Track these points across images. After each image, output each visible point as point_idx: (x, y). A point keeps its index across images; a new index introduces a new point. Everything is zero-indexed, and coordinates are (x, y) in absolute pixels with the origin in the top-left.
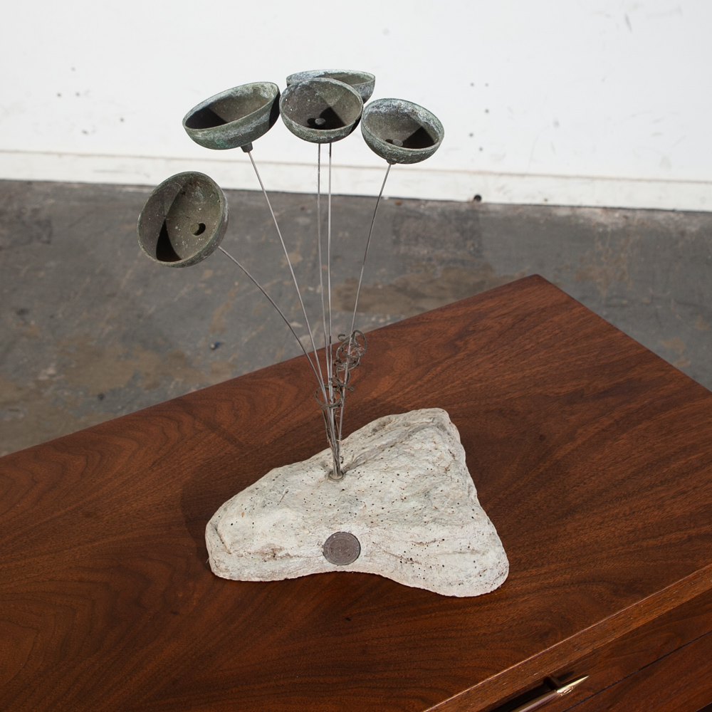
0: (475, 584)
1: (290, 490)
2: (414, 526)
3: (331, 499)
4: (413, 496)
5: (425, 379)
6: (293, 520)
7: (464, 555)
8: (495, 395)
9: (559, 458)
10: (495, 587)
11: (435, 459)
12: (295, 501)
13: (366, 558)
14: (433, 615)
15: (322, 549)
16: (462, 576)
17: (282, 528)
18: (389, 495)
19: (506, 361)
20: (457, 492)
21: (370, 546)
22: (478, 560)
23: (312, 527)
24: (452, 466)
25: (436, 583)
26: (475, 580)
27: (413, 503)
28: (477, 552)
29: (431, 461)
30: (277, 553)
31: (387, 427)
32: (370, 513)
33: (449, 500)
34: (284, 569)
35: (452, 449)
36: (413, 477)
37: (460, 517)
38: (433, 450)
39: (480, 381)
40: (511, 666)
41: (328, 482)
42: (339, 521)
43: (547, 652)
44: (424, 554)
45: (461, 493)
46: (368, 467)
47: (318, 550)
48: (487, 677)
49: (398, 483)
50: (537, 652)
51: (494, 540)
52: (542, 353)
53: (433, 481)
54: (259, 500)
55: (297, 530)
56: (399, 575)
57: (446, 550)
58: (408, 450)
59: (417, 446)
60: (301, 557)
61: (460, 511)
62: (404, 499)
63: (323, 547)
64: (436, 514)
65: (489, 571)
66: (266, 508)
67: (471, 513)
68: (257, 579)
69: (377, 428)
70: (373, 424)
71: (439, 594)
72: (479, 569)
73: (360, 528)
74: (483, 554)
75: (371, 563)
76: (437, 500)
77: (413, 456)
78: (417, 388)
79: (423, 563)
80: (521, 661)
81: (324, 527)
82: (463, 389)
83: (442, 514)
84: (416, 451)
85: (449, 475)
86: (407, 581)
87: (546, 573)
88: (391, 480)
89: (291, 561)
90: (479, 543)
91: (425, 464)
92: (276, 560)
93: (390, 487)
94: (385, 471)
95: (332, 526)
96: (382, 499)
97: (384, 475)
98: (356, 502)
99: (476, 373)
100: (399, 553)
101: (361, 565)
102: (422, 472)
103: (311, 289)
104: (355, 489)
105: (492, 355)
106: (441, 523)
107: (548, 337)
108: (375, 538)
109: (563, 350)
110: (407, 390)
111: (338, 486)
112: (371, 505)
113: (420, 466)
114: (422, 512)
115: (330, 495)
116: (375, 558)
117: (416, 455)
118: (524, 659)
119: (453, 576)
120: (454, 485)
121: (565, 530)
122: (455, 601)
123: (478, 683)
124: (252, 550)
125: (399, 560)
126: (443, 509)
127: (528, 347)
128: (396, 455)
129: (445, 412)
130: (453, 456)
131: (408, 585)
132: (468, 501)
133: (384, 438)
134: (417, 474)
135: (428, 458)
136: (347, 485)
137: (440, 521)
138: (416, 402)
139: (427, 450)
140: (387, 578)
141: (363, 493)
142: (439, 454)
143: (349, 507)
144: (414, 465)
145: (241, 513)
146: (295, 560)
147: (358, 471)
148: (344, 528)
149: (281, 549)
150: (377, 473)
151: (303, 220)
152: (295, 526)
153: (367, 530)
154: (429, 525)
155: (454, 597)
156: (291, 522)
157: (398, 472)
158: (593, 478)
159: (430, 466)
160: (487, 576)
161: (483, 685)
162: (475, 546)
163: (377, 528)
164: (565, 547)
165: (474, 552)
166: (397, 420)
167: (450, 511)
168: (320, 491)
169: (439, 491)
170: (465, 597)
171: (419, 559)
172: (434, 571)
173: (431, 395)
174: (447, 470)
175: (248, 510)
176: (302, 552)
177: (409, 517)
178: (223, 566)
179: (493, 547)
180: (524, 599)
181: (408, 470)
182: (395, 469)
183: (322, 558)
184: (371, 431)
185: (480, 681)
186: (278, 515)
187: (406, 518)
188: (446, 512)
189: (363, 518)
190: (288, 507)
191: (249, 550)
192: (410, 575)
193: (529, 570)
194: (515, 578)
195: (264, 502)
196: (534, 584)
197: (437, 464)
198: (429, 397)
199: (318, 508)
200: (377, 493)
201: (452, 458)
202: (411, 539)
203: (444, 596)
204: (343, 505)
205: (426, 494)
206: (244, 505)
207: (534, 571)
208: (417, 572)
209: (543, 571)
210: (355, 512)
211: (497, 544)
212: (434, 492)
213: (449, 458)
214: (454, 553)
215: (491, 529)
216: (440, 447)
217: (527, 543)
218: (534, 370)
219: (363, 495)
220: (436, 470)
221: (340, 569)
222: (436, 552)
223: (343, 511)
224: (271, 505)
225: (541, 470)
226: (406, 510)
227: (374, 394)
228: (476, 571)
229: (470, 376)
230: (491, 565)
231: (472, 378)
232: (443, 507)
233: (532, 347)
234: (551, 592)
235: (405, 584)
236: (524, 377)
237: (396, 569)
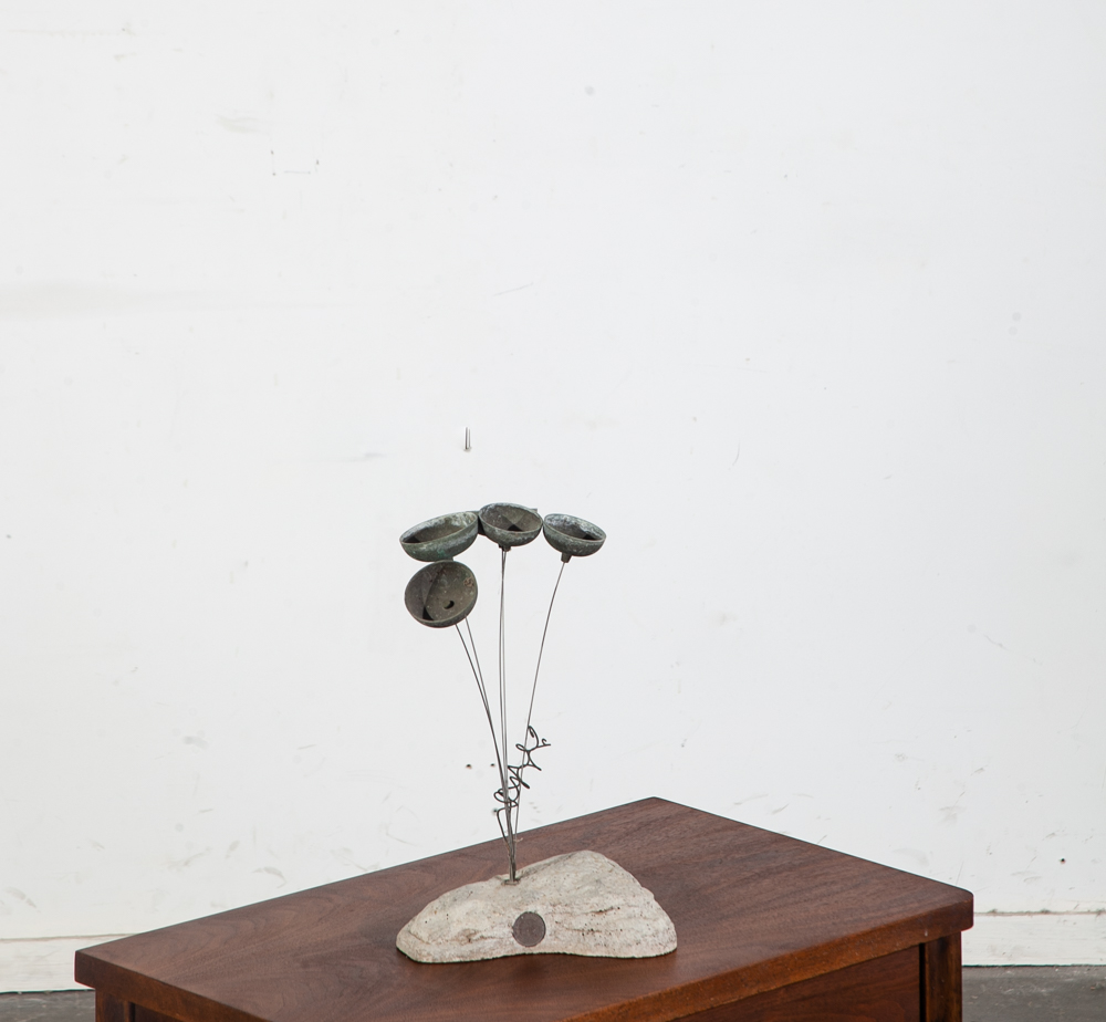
3: (513, 893)
6: (484, 908)
7: (638, 920)
10: (668, 950)
12: (481, 896)
13: (551, 939)
15: (512, 930)
16: (639, 937)
17: (475, 915)
18: (564, 887)
21: (553, 925)
22: (651, 923)
23: (502, 911)
25: (617, 947)
26: (651, 938)
27: (588, 887)
28: (649, 919)
30: (472, 937)
34: (480, 950)
36: (583, 875)
41: (506, 886)
42: (524, 905)
44: (603, 922)
47: (508, 931)
49: (569, 880)
53: (601, 876)
55: (488, 914)
56: (581, 947)
57: (622, 916)
58: (572, 863)
59: (579, 861)
60: (494, 937)
61: (630, 888)
62: (578, 889)
63: (513, 928)
64: (609, 890)
65: (661, 934)
66: (457, 901)
67: (639, 890)
68: (457, 960)
72: (653, 930)
73: (545, 907)
74: (654, 920)
76: (608, 883)
77: (578, 865)
79: (603, 931)
81: (512, 909)
83: (615, 890)
86: (590, 950)
88: (563, 879)
89: (486, 942)
90: (649, 913)
92: (472, 942)
94: (556, 874)
95: (520, 908)
96: (558, 890)
97: (555, 876)
100: (580, 927)
101: (548, 945)
102: (589, 873)
104: (533, 887)
108: (558, 918)
111: (515, 887)
112: (550, 894)
113: (586, 870)
115: (510, 892)
116: (560, 938)
119: (630, 937)
124: (449, 937)
125: (581, 933)
131: (592, 955)
136: (524, 886)
140: (571, 954)
141: (539, 888)
144: (580, 870)
145: (433, 912)
146: (490, 940)
147: (531, 877)
148: (531, 909)
149: (475, 933)
150: (549, 876)
152: (486, 912)
153: (550, 910)
154: (605, 895)
155: (633, 958)
156: (482, 909)
157: (567, 874)
159: (595, 870)
165: (646, 918)
167: (621, 888)
168: (500, 891)
170: (643, 958)
171: (599, 928)
172: (614, 936)
174: (610, 871)
175: (439, 908)
176: (494, 933)
177: (587, 895)
178: (424, 953)
179: (661, 916)
181: (576, 872)
182: (565, 872)
183: (512, 939)
186: (469, 905)
187: (584, 895)
188: (618, 889)
189: (544, 902)
190: (476, 900)
191: (446, 938)
192: (593, 944)
194: (683, 947)
195: (455, 897)
197: (600, 869)
199: (505, 898)
200: (553, 887)
202: (591, 910)
204: (527, 893)
205: (597, 882)
206: (435, 906)
208: (599, 940)
210: (538, 897)
212: (604, 880)
214: (630, 917)
216: (599, 860)
220: (601, 872)
221: (528, 951)
222: (614, 919)
223: (527, 897)
224: (462, 898)
228: (650, 932)
230: (662, 929)
232: (614, 886)
235: (589, 954)
237: (579, 942)
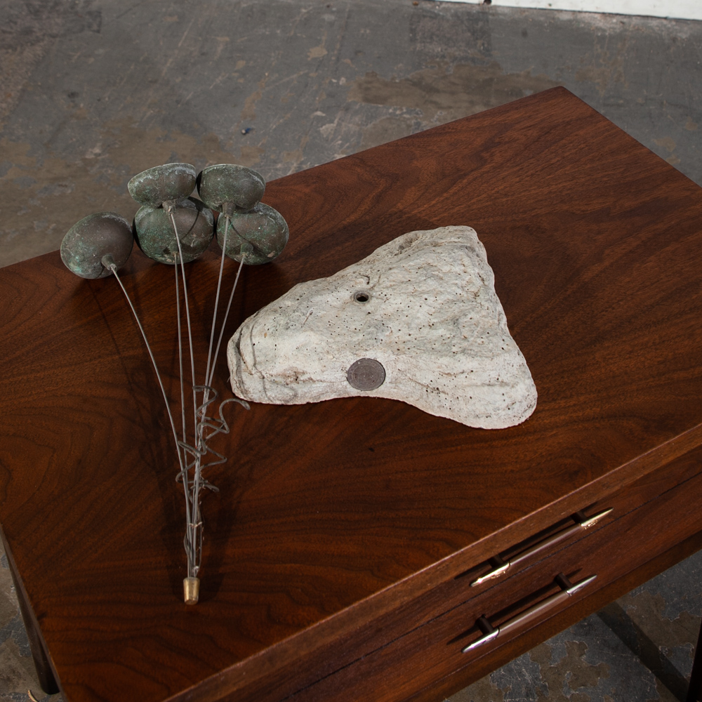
0: (503, 417)
1: (314, 312)
2: (442, 356)
3: (357, 323)
4: (442, 322)
5: (452, 191)
6: (317, 344)
7: (493, 388)
8: (521, 210)
9: (586, 280)
10: (523, 420)
11: (464, 282)
12: (319, 324)
13: (391, 385)
14: (459, 447)
15: (346, 375)
16: (490, 409)
17: (305, 352)
18: (416, 321)
19: (532, 175)
20: (486, 320)
21: (395, 373)
22: (507, 393)
23: (336, 352)
24: (481, 291)
25: (463, 414)
26: (504, 413)
27: (441, 331)
28: (507, 384)
29: (460, 285)
30: (299, 376)
31: (413, 244)
32: (397, 340)
33: (479, 329)
34: (306, 393)
35: (482, 272)
36: (442, 302)
37: (490, 348)
38: (462, 274)
39: (506, 195)
40: (540, 507)
41: (353, 304)
42: (365, 348)
43: (576, 493)
44: (451, 385)
45: (491, 321)
46: (395, 289)
47: (341, 376)
48: (515, 519)
49: (425, 308)
50: (567, 493)
51: (524, 372)
52: (568, 168)
53: (462, 308)
54: (282, 321)
55: (321, 355)
56: (424, 404)
57: (474, 382)
58: (436, 273)
59: (446, 269)
60: (324, 381)
61: (490, 342)
62: (431, 326)
63: (348, 372)
64: (465, 344)
65: (518, 404)
66: (289, 330)
67: (501, 344)
68: (278, 403)
69: (404, 245)
70: (400, 240)
71: (465, 426)
72: (508, 401)
73: (386, 355)
74: (513, 387)
75: (395, 390)
76: (467, 329)
77: (441, 279)
78: (443, 201)
79: (450, 394)
80: (550, 502)
81: (348, 353)
82: (489, 203)
83: (472, 344)
84: (444, 273)
85: (479, 301)
86: (433, 410)
87: (575, 405)
88: (419, 304)
89: (314, 385)
90: (509, 375)
91: (454, 288)
92: (298, 383)
93: (418, 312)
94: (413, 294)
95: (357, 352)
96: (408, 325)
97: (412, 299)
98: (382, 327)
99: (502, 187)
100: (424, 382)
101: (385, 391)
102: (451, 297)
103: (334, 81)
104: (382, 312)
105: (518, 168)
106: (470, 355)
107: (574, 151)
108: (400, 366)
109: (588, 166)
110: (434, 202)
111: (364, 308)
112: (397, 331)
113: (449, 291)
114: (451, 342)
115: (355, 318)
116: (401, 386)
117: (446, 278)
118: (553, 500)
119: (480, 408)
120: (484, 313)
121: (594, 359)
122: (481, 433)
123: (505, 525)
124: (274, 372)
125: (425, 389)
126: (472, 339)
127: (553, 161)
128: (424, 278)
129: (474, 230)
130: (483, 280)
131: (433, 414)
132: (498, 331)
133: (412, 259)
134: (446, 299)
135: (457, 282)
136: (373, 308)
137: (469, 352)
138: (442, 215)
139: (456, 273)
140: (411, 406)
141: (389, 317)
142: (467, 278)
143: (375, 333)
144: (442, 290)
145: (263, 334)
146: (318, 385)
147: (384, 293)
148: (370, 355)
149: (304, 373)
150: (405, 296)
151: (328, 17)
152: (319, 350)
153: (393, 357)
154: (458, 356)
155: (480, 429)
156: (315, 346)
157: (426, 296)
158: (621, 303)
159: (459, 291)
160: (515, 410)
161: (510, 528)
162: (504, 378)
163: (404, 356)
164: (595, 378)
165: (503, 384)
166: (424, 237)
167: (479, 341)
168: (345, 313)
169: (469, 319)
170: (492, 430)
171: (446, 389)
172: (461, 402)
173: (457, 208)
174: (476, 295)
175: (271, 331)
176: (325, 376)
177: (437, 346)
178: (244, 387)
179: (523, 379)
180: (552, 433)
181: (437, 294)
182: (423, 292)
183: (346, 383)
184: (397, 248)
185: (508, 524)
186: (301, 338)
187: (434, 346)
188: (476, 342)
189: (389, 345)
190: (312, 330)
191: (271, 372)
192: (436, 405)
193: (558, 402)
194: (543, 410)
195: (287, 323)
196: (562, 417)
197: (466, 289)
198: (455, 210)
199: (343, 332)
200: (404, 318)
201: (482, 283)
202: (439, 369)
203: (470, 427)
204: (369, 330)
205: (455, 321)
206: (267, 325)
207: (562, 403)
208: (444, 402)
209: (572, 403)
210: (381, 338)
211: (527, 376)
212: (463, 320)
213: (479, 283)
214: (483, 385)
215: (521, 359)
216: (469, 270)
217: (555, 371)
218: (561, 185)
219: (390, 319)
220: (465, 295)
221: (363, 394)
222: (464, 384)
223: (368, 337)
224: (294, 327)
225: (568, 293)
226: (434, 338)
227: (400, 206)
228: (504, 405)
229: (496, 189)
230: (520, 398)
231: (498, 192)
232: (472, 336)
233: (558, 161)
234: (580, 426)
235: (430, 413)
236: (550, 192)
237: (421, 397)
